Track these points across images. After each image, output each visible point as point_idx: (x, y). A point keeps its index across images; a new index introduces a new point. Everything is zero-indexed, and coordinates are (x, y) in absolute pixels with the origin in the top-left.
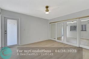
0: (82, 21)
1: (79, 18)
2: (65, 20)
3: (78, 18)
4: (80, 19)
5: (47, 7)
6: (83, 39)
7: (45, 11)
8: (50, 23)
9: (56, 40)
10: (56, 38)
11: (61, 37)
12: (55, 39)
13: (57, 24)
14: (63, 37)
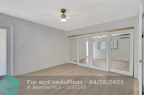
0: (112, 35)
1: (109, 31)
2: (91, 34)
3: (107, 31)
4: (110, 33)
5: (63, 11)
6: (114, 60)
7: (60, 16)
8: (68, 37)
9: (78, 63)
10: (78, 61)
11: (86, 59)
12: (76, 61)
13: (80, 38)
14: (88, 58)
